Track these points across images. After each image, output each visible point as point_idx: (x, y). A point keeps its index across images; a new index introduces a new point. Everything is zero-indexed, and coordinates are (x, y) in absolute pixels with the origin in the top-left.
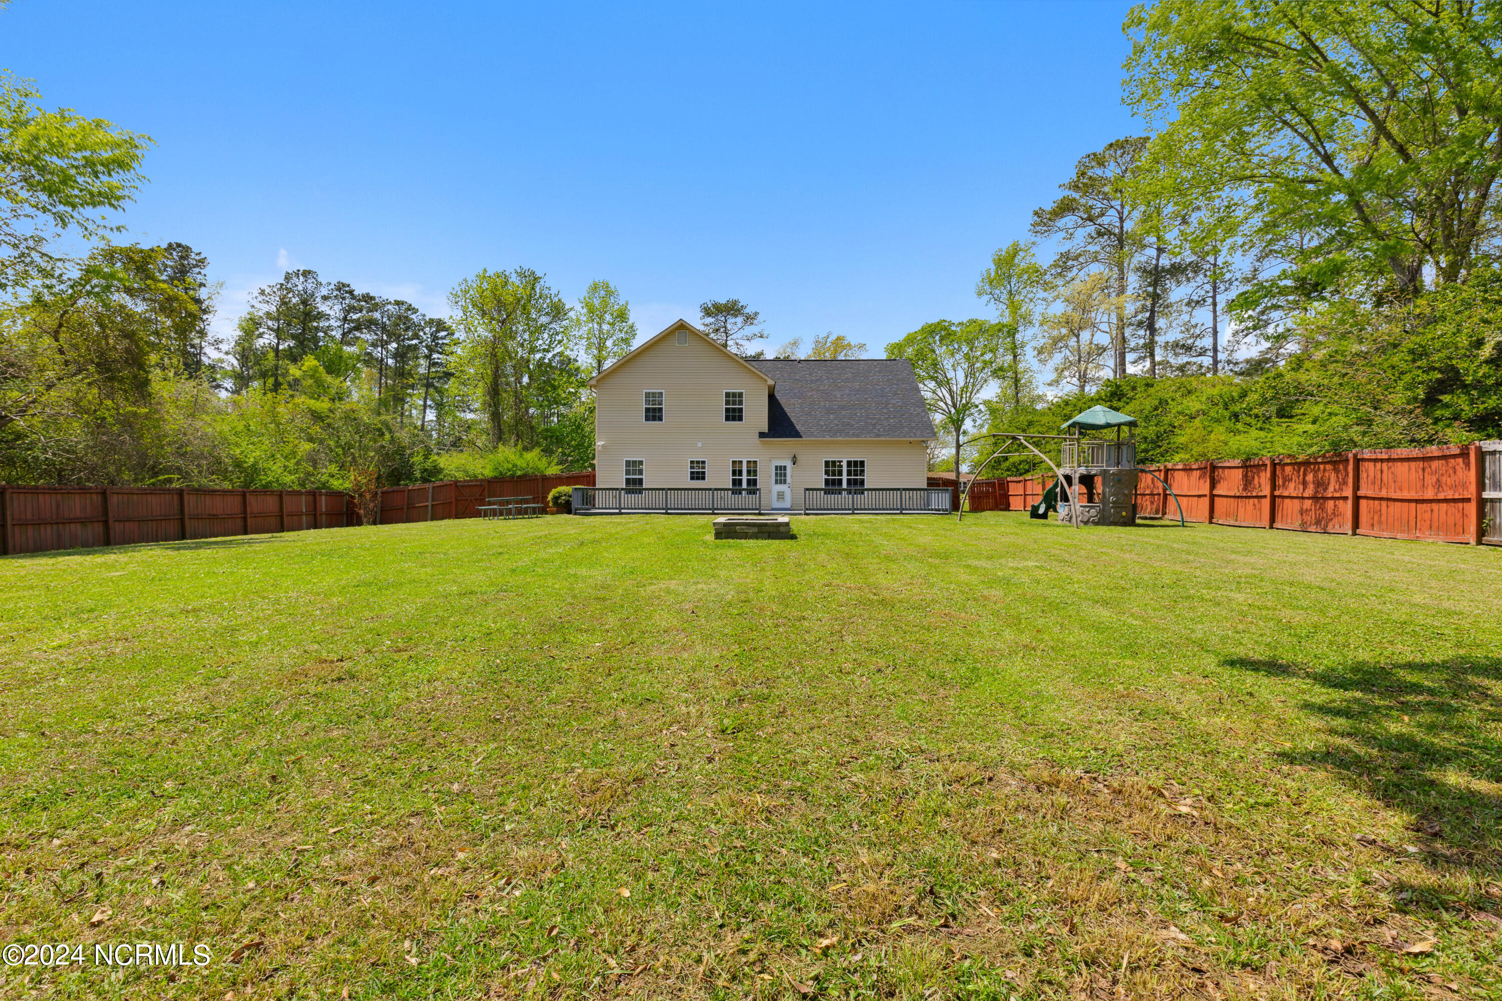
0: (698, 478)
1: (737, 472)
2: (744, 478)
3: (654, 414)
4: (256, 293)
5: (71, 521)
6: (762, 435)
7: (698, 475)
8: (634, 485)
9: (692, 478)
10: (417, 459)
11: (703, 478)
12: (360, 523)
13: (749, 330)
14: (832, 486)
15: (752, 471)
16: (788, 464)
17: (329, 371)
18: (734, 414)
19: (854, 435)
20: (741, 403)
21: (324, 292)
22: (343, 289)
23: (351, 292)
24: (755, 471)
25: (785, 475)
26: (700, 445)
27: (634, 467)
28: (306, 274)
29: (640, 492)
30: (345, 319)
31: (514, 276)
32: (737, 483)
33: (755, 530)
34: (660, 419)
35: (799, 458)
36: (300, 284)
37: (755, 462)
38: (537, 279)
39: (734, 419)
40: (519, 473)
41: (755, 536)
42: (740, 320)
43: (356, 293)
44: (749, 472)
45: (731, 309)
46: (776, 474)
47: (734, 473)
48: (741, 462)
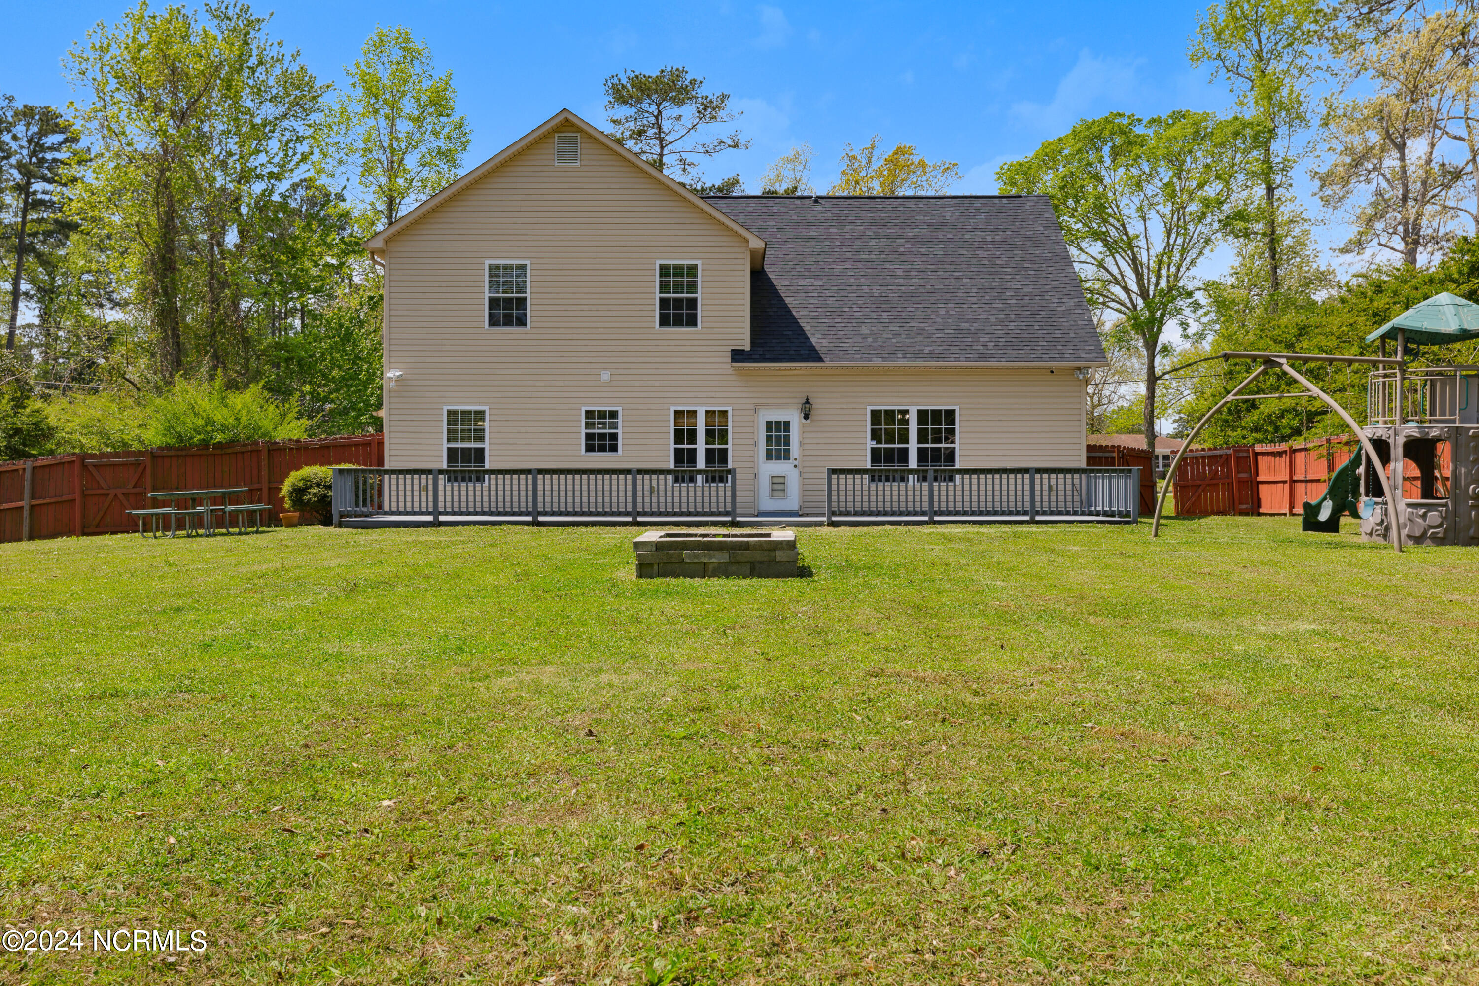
0: (602, 449)
1: (684, 434)
2: (701, 446)
3: (508, 311)
6: (737, 356)
7: (602, 442)
8: (466, 463)
9: (589, 448)
11: (614, 448)
13: (710, 132)
14: (886, 463)
15: (719, 434)
16: (795, 418)
18: (678, 312)
19: (932, 356)
20: (693, 287)
24: (724, 434)
25: (787, 441)
26: (605, 376)
27: (465, 423)
29: (479, 476)
31: (204, 16)
32: (685, 457)
33: (718, 558)
34: (521, 322)
35: (816, 403)
37: (724, 413)
38: (253, 25)
40: (218, 437)
41: (722, 571)
42: (689, 111)
44: (710, 434)
45: (671, 87)
46: (769, 439)
47: (679, 436)
48: (694, 413)
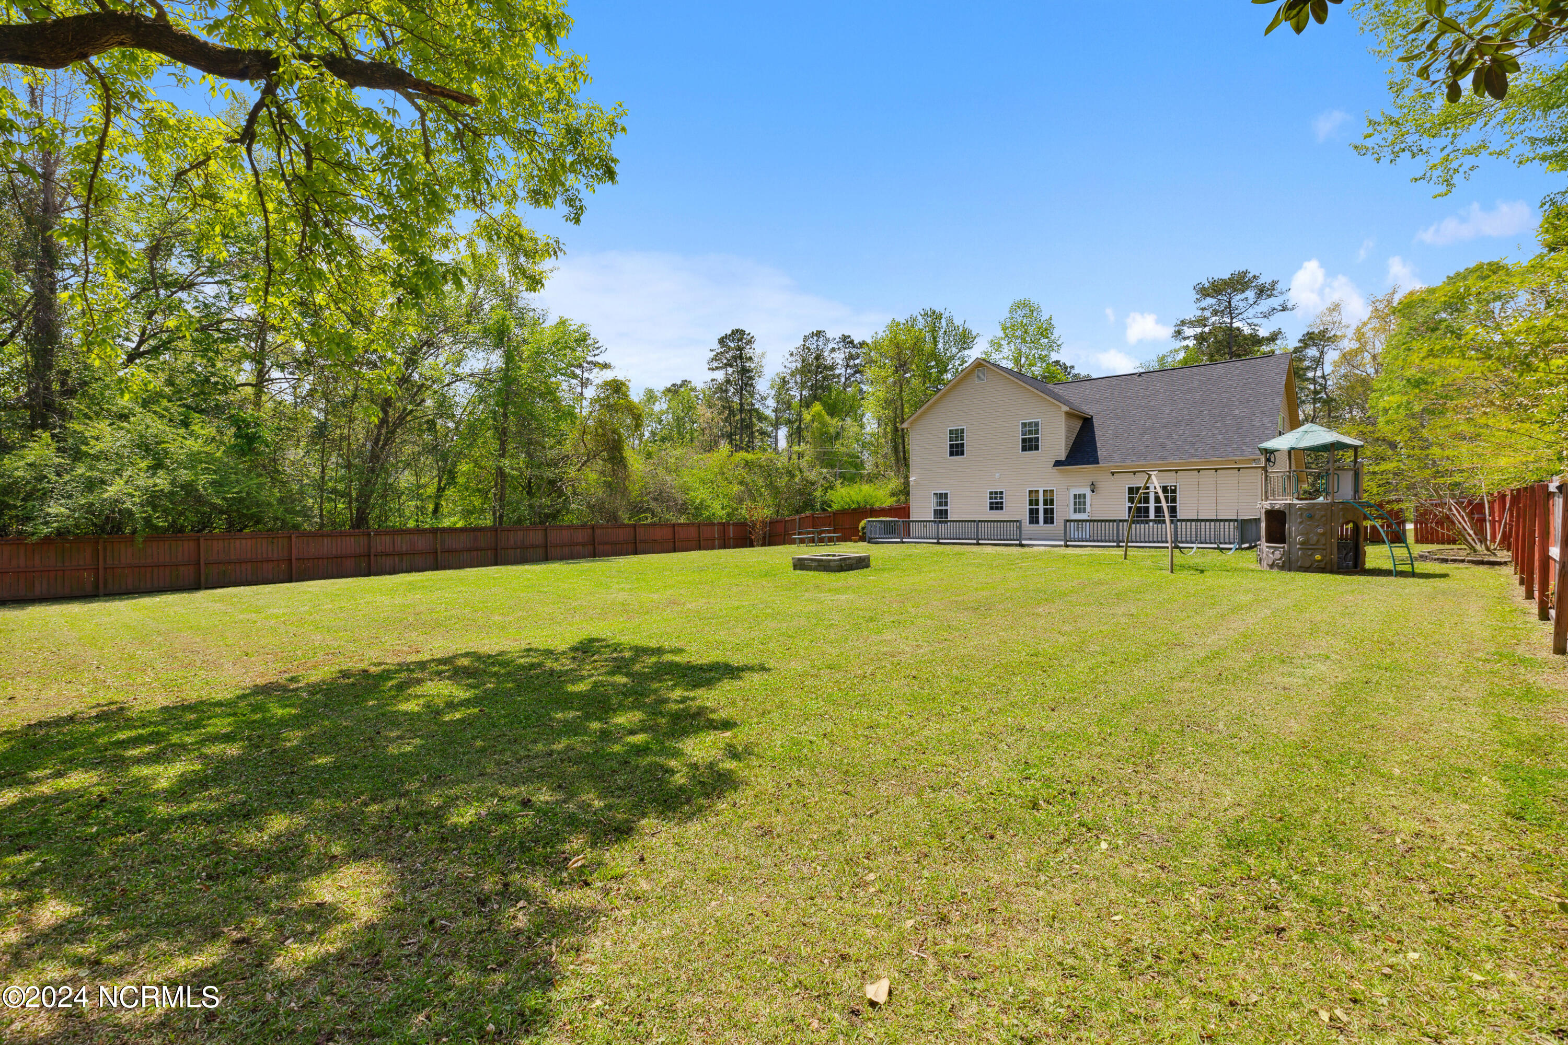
0: (997, 510)
1: (1033, 502)
2: (1041, 507)
3: (957, 450)
4: (788, 356)
5: (577, 544)
6: (1058, 463)
7: (996, 506)
8: (941, 515)
9: (991, 510)
10: (818, 493)
11: (1002, 509)
12: (752, 545)
14: (1139, 514)
15: (1049, 501)
16: (1087, 491)
17: (832, 415)
18: (1030, 445)
19: (1160, 458)
20: (1037, 432)
21: (831, 346)
22: (847, 341)
23: (852, 342)
24: (1052, 502)
25: (1085, 503)
26: (997, 475)
27: (942, 498)
28: (819, 334)
29: (946, 522)
30: (848, 366)
31: (920, 318)
32: (1034, 513)
34: (962, 454)
35: (1099, 485)
36: (812, 344)
37: (1052, 491)
38: (940, 316)
39: (1030, 449)
40: (853, 506)
43: (856, 342)
44: (1045, 503)
45: (1239, 282)
46: (1075, 504)
47: (1031, 503)
48: (1037, 491)
